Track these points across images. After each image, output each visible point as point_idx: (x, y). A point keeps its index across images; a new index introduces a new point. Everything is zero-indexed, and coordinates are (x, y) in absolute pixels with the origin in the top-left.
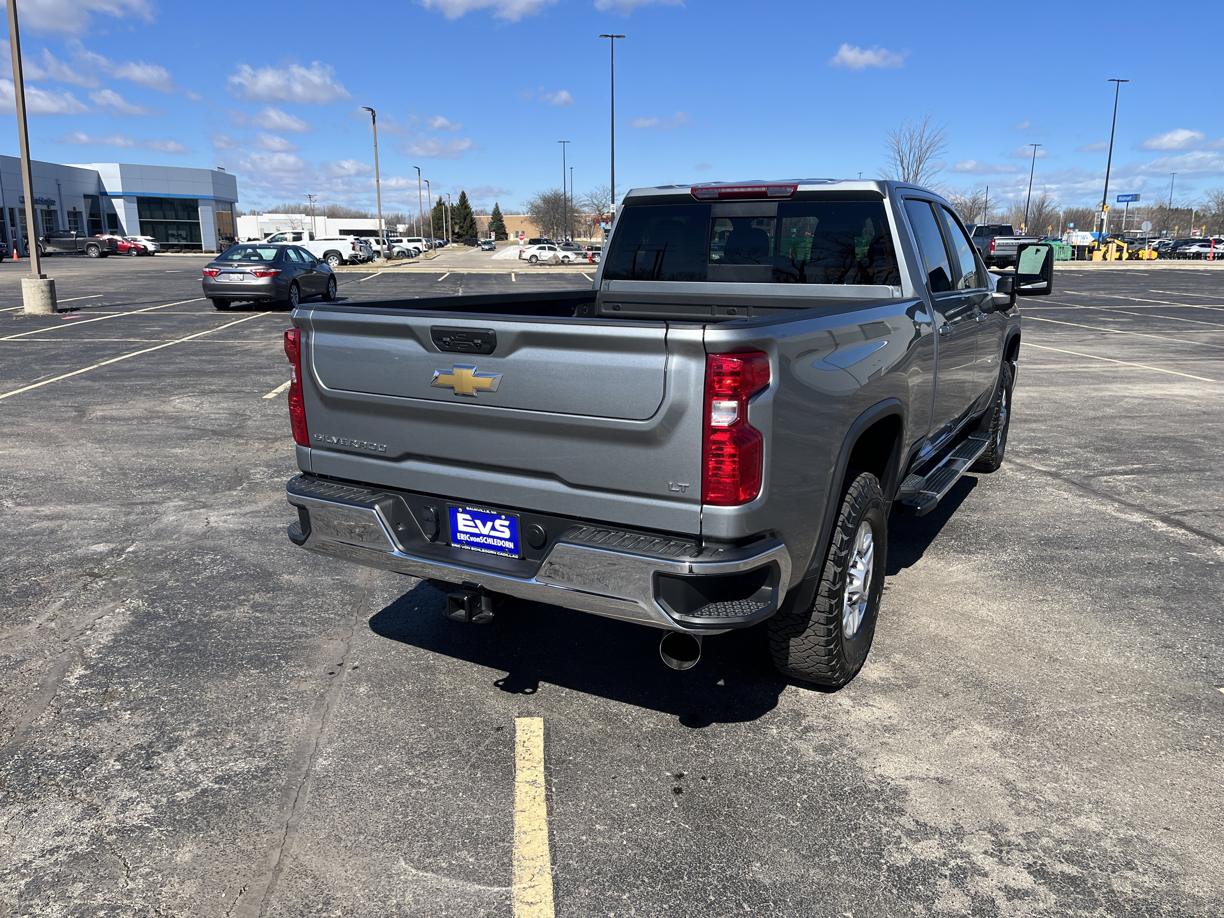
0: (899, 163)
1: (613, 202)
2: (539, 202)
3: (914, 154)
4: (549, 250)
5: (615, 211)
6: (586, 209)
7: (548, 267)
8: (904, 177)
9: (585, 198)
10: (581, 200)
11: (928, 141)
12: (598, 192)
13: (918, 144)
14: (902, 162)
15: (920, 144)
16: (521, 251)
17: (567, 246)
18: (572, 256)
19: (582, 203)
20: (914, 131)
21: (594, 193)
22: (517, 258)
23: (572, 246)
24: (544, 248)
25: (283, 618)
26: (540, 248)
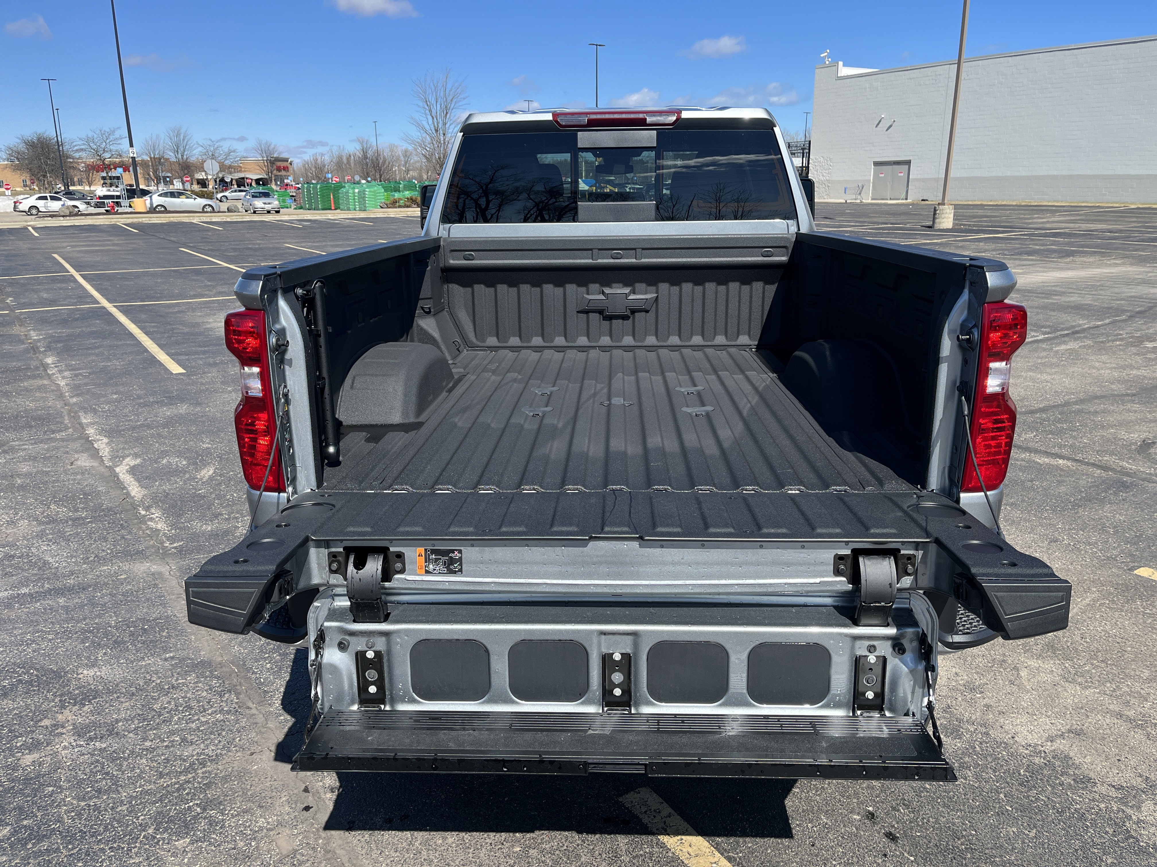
0: (427, 112)
1: (131, 145)
2: (22, 147)
3: (441, 105)
4: (51, 200)
5: (135, 155)
6: (83, 154)
7: (62, 218)
8: (435, 126)
9: (80, 142)
10: (74, 144)
11: (451, 93)
12: (95, 136)
13: (442, 94)
14: (430, 111)
15: (445, 95)
16: (15, 203)
17: (69, 194)
18: (81, 206)
19: (76, 148)
20: (438, 82)
21: (90, 136)
22: (12, 210)
23: (74, 194)
24: (45, 198)
25: (145, 739)
26: (40, 198)
